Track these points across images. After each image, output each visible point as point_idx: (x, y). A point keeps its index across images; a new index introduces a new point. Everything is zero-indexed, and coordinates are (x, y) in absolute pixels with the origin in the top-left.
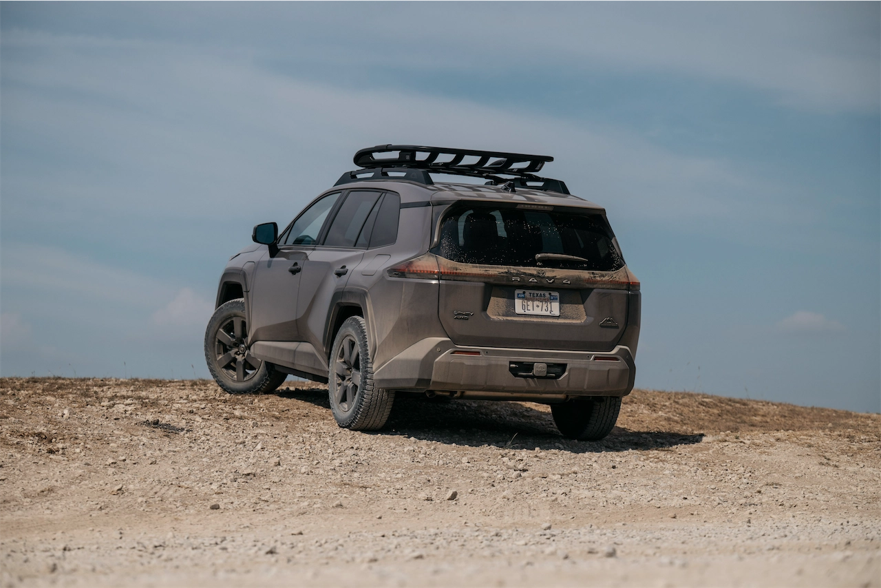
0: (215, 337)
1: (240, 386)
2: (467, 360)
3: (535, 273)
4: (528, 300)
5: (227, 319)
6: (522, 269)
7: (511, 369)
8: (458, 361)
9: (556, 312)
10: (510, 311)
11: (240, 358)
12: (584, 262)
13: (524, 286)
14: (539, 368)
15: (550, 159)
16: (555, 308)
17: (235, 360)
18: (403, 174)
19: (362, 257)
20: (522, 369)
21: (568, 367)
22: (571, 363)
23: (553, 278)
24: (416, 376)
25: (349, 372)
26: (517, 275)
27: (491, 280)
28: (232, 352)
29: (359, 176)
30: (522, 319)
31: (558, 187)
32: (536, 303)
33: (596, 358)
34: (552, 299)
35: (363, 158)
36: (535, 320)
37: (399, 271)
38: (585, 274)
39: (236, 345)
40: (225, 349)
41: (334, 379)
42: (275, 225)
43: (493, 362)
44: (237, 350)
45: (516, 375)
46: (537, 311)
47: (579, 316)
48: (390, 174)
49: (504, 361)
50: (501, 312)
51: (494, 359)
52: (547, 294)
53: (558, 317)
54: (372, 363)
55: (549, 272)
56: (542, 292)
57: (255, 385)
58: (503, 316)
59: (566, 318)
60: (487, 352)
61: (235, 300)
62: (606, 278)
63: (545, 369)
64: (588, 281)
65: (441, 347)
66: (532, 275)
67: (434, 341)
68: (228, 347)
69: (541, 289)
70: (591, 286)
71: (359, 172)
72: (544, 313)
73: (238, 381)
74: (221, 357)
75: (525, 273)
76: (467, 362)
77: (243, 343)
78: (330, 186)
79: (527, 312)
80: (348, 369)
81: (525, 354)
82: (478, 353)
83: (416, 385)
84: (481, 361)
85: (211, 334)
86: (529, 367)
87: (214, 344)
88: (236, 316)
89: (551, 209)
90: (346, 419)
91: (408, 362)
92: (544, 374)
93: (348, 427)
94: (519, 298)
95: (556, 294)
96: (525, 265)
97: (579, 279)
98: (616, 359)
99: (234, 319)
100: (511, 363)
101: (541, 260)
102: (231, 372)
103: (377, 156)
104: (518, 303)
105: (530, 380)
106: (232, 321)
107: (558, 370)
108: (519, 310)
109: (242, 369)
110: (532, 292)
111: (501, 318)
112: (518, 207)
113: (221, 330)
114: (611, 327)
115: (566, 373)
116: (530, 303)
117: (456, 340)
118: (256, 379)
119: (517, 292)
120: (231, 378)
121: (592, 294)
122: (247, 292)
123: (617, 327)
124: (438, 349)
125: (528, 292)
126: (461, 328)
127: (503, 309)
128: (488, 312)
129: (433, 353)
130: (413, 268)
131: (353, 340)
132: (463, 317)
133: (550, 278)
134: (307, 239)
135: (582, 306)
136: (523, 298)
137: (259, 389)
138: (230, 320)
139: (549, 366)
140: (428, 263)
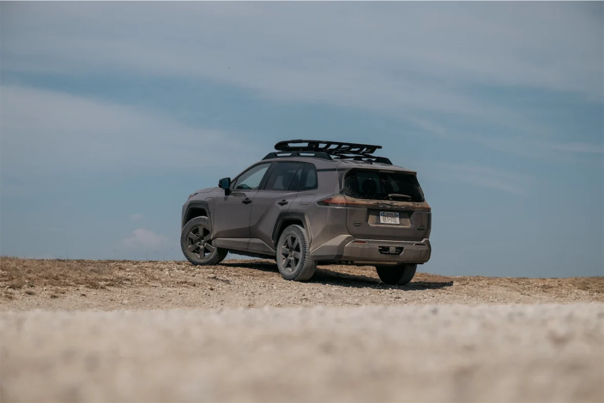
0: (187, 236)
1: (202, 261)
2: (360, 246)
3: (389, 203)
4: (386, 216)
5: (194, 227)
6: (384, 201)
7: (380, 250)
8: (356, 246)
9: (398, 222)
10: (378, 222)
11: (202, 247)
12: (410, 198)
13: (385, 210)
14: (392, 249)
15: (380, 147)
16: (397, 220)
17: (199, 248)
18: (313, 155)
19: (296, 196)
20: (384, 250)
21: (404, 249)
22: (405, 247)
23: (398, 206)
24: (335, 253)
25: (290, 252)
26: (382, 204)
27: (371, 207)
28: (197, 244)
29: (278, 155)
30: (383, 226)
31: (386, 161)
32: (389, 218)
33: (416, 245)
34: (396, 216)
35: (282, 146)
36: (389, 226)
37: (324, 203)
38: (411, 204)
39: (199, 240)
40: (192, 242)
41: (280, 256)
42: (229, 179)
43: (372, 247)
44: (199, 243)
45: (382, 253)
46: (390, 222)
47: (408, 224)
48: (301, 154)
49: (377, 246)
50: (374, 222)
51: (372, 245)
52: (393, 213)
53: (399, 225)
54: (310, 248)
55: (396, 203)
56: (392, 213)
57: (212, 260)
58: (375, 224)
59: (402, 225)
60: (369, 241)
61: (200, 217)
62: (419, 206)
63: (395, 250)
64: (412, 207)
65: (348, 239)
66: (388, 204)
67: (344, 236)
68: (194, 241)
69: (392, 211)
70: (413, 210)
71: (279, 153)
72: (393, 223)
73: (201, 258)
74: (190, 246)
75: (385, 204)
76: (360, 247)
77: (203, 239)
78: (259, 160)
79: (386, 222)
80: (290, 251)
81: (385, 243)
82: (365, 242)
83: (335, 258)
84: (366, 246)
85: (185, 235)
86: (387, 249)
87: (187, 239)
88: (200, 225)
89: (393, 172)
90: (291, 276)
91: (331, 247)
92: (394, 252)
93: (294, 279)
94: (382, 215)
95: (397, 214)
96: (385, 199)
97: (408, 206)
98: (424, 245)
99: (199, 227)
100: (380, 247)
101: (391, 197)
102: (196, 254)
103: (291, 145)
104: (381, 218)
105: (387, 255)
106: (198, 228)
107: (399, 250)
108: (382, 221)
109: (203, 253)
110: (387, 212)
111: (375, 225)
112: (380, 171)
113: (191, 232)
114: (422, 229)
115: (403, 252)
116: (386, 218)
117: (355, 236)
118: (212, 257)
119: (381, 212)
120: (197, 257)
121: (414, 213)
122: (210, 213)
123: (424, 229)
124: (347, 241)
125: (385, 213)
126: (356, 230)
127: (375, 221)
128: (368, 222)
129: (344, 243)
130: (333, 201)
131: (294, 236)
132: (358, 225)
133: (396, 206)
134: (245, 186)
135: (409, 220)
136: (384, 216)
137: (213, 263)
138: (196, 228)
139: (397, 248)
140: (340, 199)
